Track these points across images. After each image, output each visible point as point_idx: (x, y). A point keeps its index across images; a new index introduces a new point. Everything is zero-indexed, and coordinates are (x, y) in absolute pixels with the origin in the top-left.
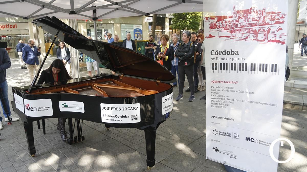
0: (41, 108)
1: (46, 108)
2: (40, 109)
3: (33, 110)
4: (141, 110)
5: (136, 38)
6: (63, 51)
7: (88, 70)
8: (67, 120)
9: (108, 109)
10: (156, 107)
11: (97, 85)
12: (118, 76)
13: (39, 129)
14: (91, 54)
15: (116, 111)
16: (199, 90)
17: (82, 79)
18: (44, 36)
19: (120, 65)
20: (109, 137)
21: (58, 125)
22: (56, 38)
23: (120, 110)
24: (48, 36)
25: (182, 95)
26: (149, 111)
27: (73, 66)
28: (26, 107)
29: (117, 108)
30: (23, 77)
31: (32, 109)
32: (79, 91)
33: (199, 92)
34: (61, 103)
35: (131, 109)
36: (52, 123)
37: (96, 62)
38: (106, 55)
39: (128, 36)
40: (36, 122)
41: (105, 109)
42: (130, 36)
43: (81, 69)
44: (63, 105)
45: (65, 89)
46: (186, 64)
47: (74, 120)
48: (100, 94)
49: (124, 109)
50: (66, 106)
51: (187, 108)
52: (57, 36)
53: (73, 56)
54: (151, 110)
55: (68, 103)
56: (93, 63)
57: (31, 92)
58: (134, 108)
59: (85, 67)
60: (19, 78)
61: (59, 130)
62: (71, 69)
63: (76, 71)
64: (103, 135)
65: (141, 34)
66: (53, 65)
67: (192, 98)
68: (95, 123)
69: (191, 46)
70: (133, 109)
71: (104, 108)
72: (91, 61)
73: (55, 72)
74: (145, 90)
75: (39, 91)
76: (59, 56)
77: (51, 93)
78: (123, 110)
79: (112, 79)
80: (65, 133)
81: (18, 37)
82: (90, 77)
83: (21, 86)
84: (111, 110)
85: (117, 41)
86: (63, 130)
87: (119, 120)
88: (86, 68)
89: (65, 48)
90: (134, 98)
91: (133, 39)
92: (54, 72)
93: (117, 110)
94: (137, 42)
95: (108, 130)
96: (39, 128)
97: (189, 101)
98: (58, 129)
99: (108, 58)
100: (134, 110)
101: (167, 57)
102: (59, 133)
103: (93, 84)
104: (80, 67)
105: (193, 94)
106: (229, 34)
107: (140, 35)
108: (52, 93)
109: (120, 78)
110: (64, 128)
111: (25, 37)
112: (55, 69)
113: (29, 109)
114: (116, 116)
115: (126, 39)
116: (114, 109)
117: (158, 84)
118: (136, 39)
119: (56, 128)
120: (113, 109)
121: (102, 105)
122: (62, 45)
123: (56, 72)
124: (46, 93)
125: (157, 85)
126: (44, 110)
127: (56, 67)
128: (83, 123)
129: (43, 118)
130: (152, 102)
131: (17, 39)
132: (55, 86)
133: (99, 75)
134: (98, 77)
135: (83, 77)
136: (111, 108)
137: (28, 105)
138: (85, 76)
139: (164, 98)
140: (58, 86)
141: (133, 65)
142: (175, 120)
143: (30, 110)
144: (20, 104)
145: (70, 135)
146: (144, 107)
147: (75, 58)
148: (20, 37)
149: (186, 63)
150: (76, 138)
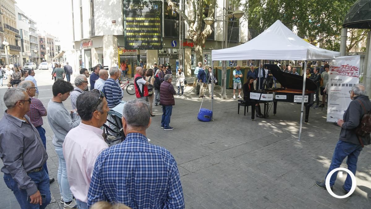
50: (278, 97)
106: (338, 73)
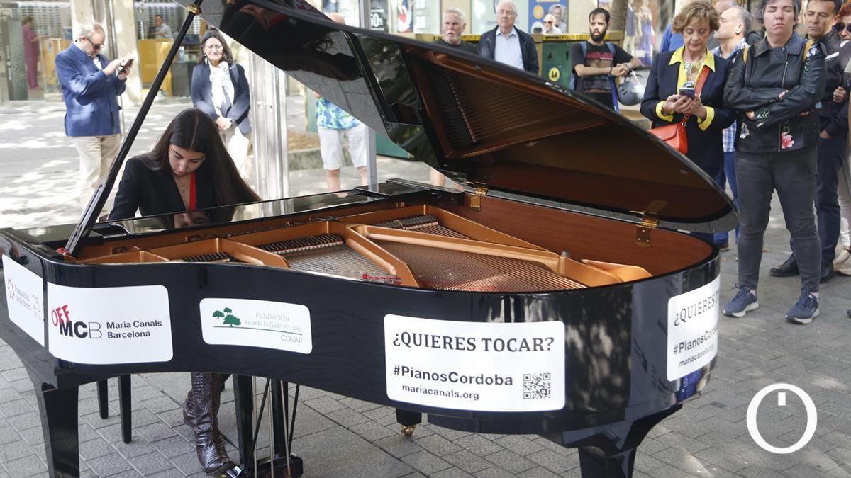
0: (119, 326)
1: (143, 325)
2: (114, 331)
3: (85, 335)
4: (570, 349)
5: (537, 25)
6: (220, 78)
7: (325, 167)
8: (229, 383)
9: (418, 342)
10: (635, 342)
11: (367, 232)
12: (462, 195)
13: (105, 420)
14: (342, 94)
15: (455, 351)
16: (842, 270)
17: (300, 203)
18: (134, 7)
19: (473, 147)
20: (413, 467)
21: (188, 403)
22: (194, 15)
23: (471, 347)
24: (150, 9)
25: (752, 292)
26: (601, 355)
27: (262, 146)
28: (52, 319)
29: (457, 339)
30: (37, 188)
31: (81, 330)
32: (289, 258)
33: (838, 279)
34: (208, 306)
35: (522, 347)
36: (162, 392)
37: (362, 128)
38: (410, 95)
39: (502, 11)
40: (93, 386)
41: (406, 340)
42: (509, 15)
43: (293, 158)
44: (217, 314)
45: (229, 245)
46: (788, 141)
47: (259, 383)
48: (382, 275)
49: (491, 345)
51: (778, 353)
52: (199, 9)
53: (259, 103)
54: (613, 351)
55: (239, 306)
56: (348, 132)
57: (77, 253)
58: (538, 342)
59: (312, 153)
60: (24, 190)
61: (193, 426)
62: (252, 156)
63: (271, 165)
64: (383, 455)
65: (563, 7)
66: (173, 137)
67: (808, 305)
68: (350, 399)
69: (808, 55)
70: (531, 347)
71: (400, 337)
72: (339, 124)
73: (181, 168)
74: (586, 261)
75: (115, 252)
76: (203, 99)
77: (168, 261)
78: (487, 350)
79: (437, 206)
80: (216, 438)
81: (19, 11)
82: (330, 198)
83: (34, 224)
84: (433, 346)
85: (455, 38)
86: (208, 426)
87: (466, 396)
88: (317, 154)
89: (230, 65)
90: (534, 295)
91: (525, 29)
92: (178, 165)
93: (458, 348)
94: (544, 42)
95: (408, 435)
96: (104, 413)
97: (791, 321)
98: (188, 420)
99: (418, 114)
100: (535, 350)
101: (710, 111)
102: (192, 437)
103: (349, 228)
104: (288, 150)
105: (810, 287)
107: (557, 11)
108: (171, 259)
109: (469, 202)
110: (215, 418)
111: (51, 9)
112: (182, 152)
113: (68, 328)
114: (454, 377)
115: (493, 27)
116: (447, 342)
117: (645, 234)
118: (539, 30)
119: (179, 415)
120: (441, 342)
121: (394, 324)
122: (214, 50)
123: (186, 167)
124: (145, 258)
125: (643, 240)
126: (134, 334)
127: (184, 144)
128: (299, 399)
129: (125, 372)
130: (619, 317)
131: (16, 19)
132: (179, 231)
133: (374, 186)
134: (371, 194)
135: (301, 194)
136: (433, 337)
137: (62, 312)
138: (308, 189)
139: (677, 304)
140: (197, 232)
141: (531, 144)
142: (722, 406)
143: (71, 335)
144: (26, 304)
145: (238, 452)
146: (582, 335)
147: (271, 110)
148: (30, 8)
149: (786, 137)
150: (264, 466)
